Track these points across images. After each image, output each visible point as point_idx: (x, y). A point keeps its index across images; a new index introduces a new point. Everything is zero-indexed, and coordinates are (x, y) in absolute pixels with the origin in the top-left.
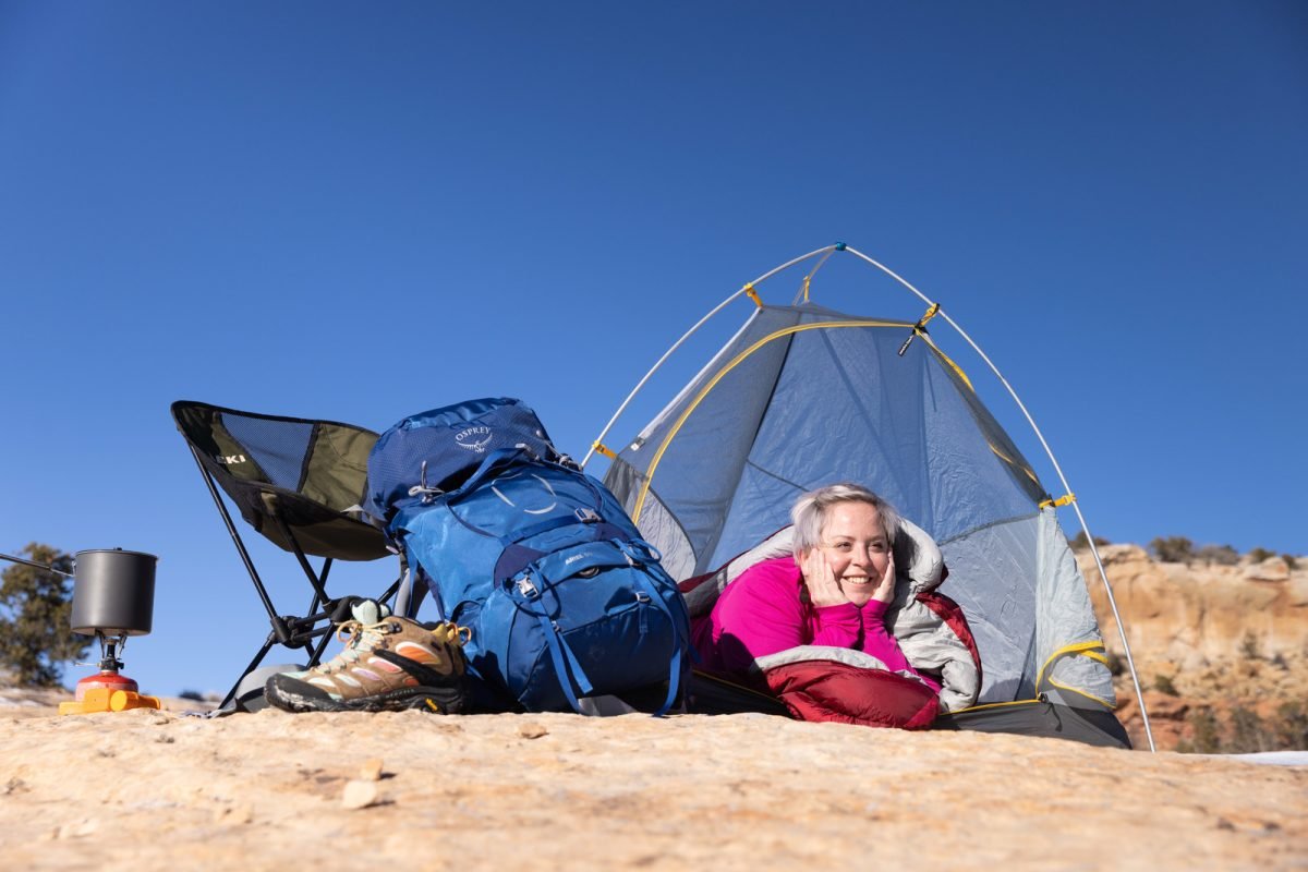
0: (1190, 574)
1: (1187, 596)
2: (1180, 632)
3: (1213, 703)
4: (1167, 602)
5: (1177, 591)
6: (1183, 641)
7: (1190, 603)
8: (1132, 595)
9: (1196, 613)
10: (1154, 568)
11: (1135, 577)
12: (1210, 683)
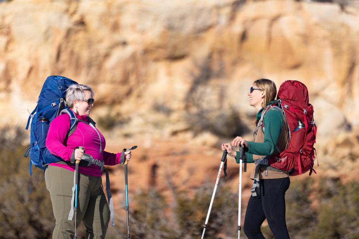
0: (344, 18)
1: (336, 45)
2: (324, 88)
3: (345, 176)
4: (313, 50)
5: (325, 38)
6: (325, 98)
7: (338, 54)
8: (270, 40)
9: (345, 65)
10: (300, 8)
11: (275, 19)
12: (345, 151)
